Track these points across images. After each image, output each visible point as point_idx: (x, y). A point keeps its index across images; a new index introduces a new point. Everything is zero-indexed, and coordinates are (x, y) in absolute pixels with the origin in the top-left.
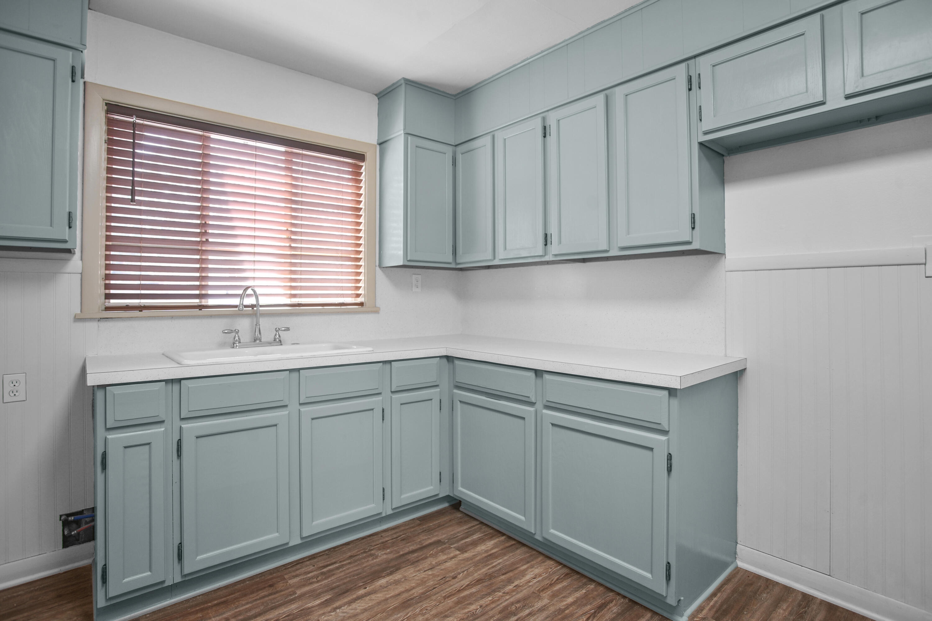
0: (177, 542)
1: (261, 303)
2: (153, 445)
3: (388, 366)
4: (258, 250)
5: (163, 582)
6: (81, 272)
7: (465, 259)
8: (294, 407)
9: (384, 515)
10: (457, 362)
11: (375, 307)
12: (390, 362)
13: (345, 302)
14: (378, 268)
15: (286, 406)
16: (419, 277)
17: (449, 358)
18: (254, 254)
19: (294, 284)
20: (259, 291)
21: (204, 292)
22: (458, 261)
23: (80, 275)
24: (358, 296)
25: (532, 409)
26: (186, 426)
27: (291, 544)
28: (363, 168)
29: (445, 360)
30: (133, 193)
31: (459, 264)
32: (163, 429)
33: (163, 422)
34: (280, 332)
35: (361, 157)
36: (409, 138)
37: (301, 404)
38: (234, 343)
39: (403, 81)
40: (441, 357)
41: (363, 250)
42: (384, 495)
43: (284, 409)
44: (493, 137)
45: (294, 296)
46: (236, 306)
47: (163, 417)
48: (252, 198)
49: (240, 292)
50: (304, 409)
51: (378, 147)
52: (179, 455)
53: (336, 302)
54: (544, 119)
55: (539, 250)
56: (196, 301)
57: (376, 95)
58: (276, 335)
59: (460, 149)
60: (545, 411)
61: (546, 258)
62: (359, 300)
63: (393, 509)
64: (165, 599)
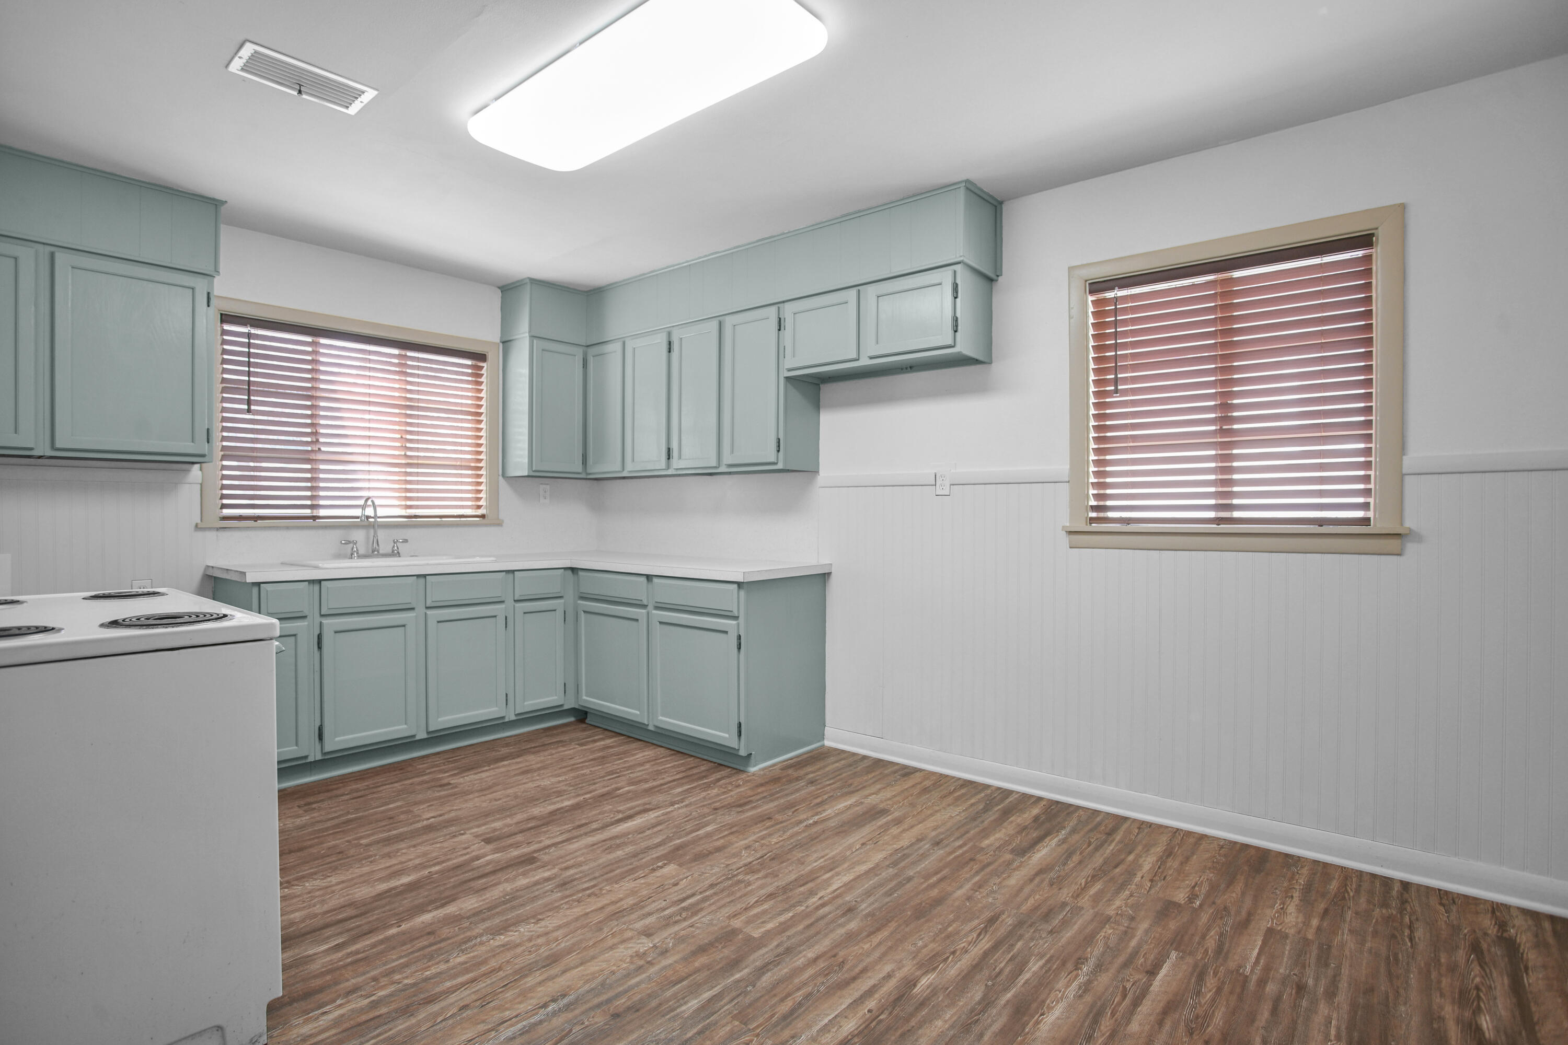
0: (318, 724)
1: (379, 515)
2: (299, 637)
3: (511, 576)
4: (373, 459)
5: (306, 757)
6: (200, 482)
7: (597, 469)
8: (421, 610)
9: (507, 720)
10: (581, 573)
11: (498, 518)
12: (513, 571)
13: (465, 514)
14: (501, 478)
15: (413, 609)
16: (548, 487)
17: (573, 570)
18: (369, 463)
19: (409, 495)
20: (377, 502)
21: (315, 503)
22: (589, 471)
23: (199, 486)
24: (479, 507)
25: (644, 611)
26: (326, 621)
27: (418, 738)
28: (485, 368)
29: (570, 572)
30: (249, 402)
31: (590, 474)
32: (306, 623)
33: (305, 617)
34: (398, 544)
35: (482, 357)
36: (535, 341)
37: (427, 608)
38: (352, 554)
39: (528, 281)
40: (565, 569)
41: (485, 458)
42: (507, 700)
43: (412, 611)
44: (624, 343)
45: (410, 507)
46: (358, 517)
47: (306, 613)
48: (366, 405)
49: (362, 502)
50: (429, 612)
51: (501, 345)
52: (320, 647)
53: (455, 514)
54: (669, 334)
55: (663, 464)
56: (307, 512)
57: (499, 288)
58: (394, 547)
59: (592, 351)
60: (654, 612)
61: (670, 472)
62: (480, 512)
63: (516, 715)
64: (306, 776)
